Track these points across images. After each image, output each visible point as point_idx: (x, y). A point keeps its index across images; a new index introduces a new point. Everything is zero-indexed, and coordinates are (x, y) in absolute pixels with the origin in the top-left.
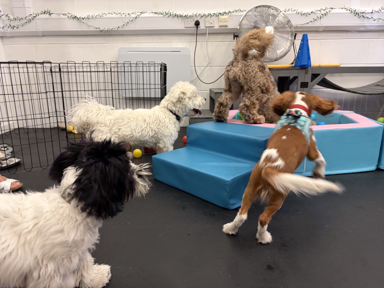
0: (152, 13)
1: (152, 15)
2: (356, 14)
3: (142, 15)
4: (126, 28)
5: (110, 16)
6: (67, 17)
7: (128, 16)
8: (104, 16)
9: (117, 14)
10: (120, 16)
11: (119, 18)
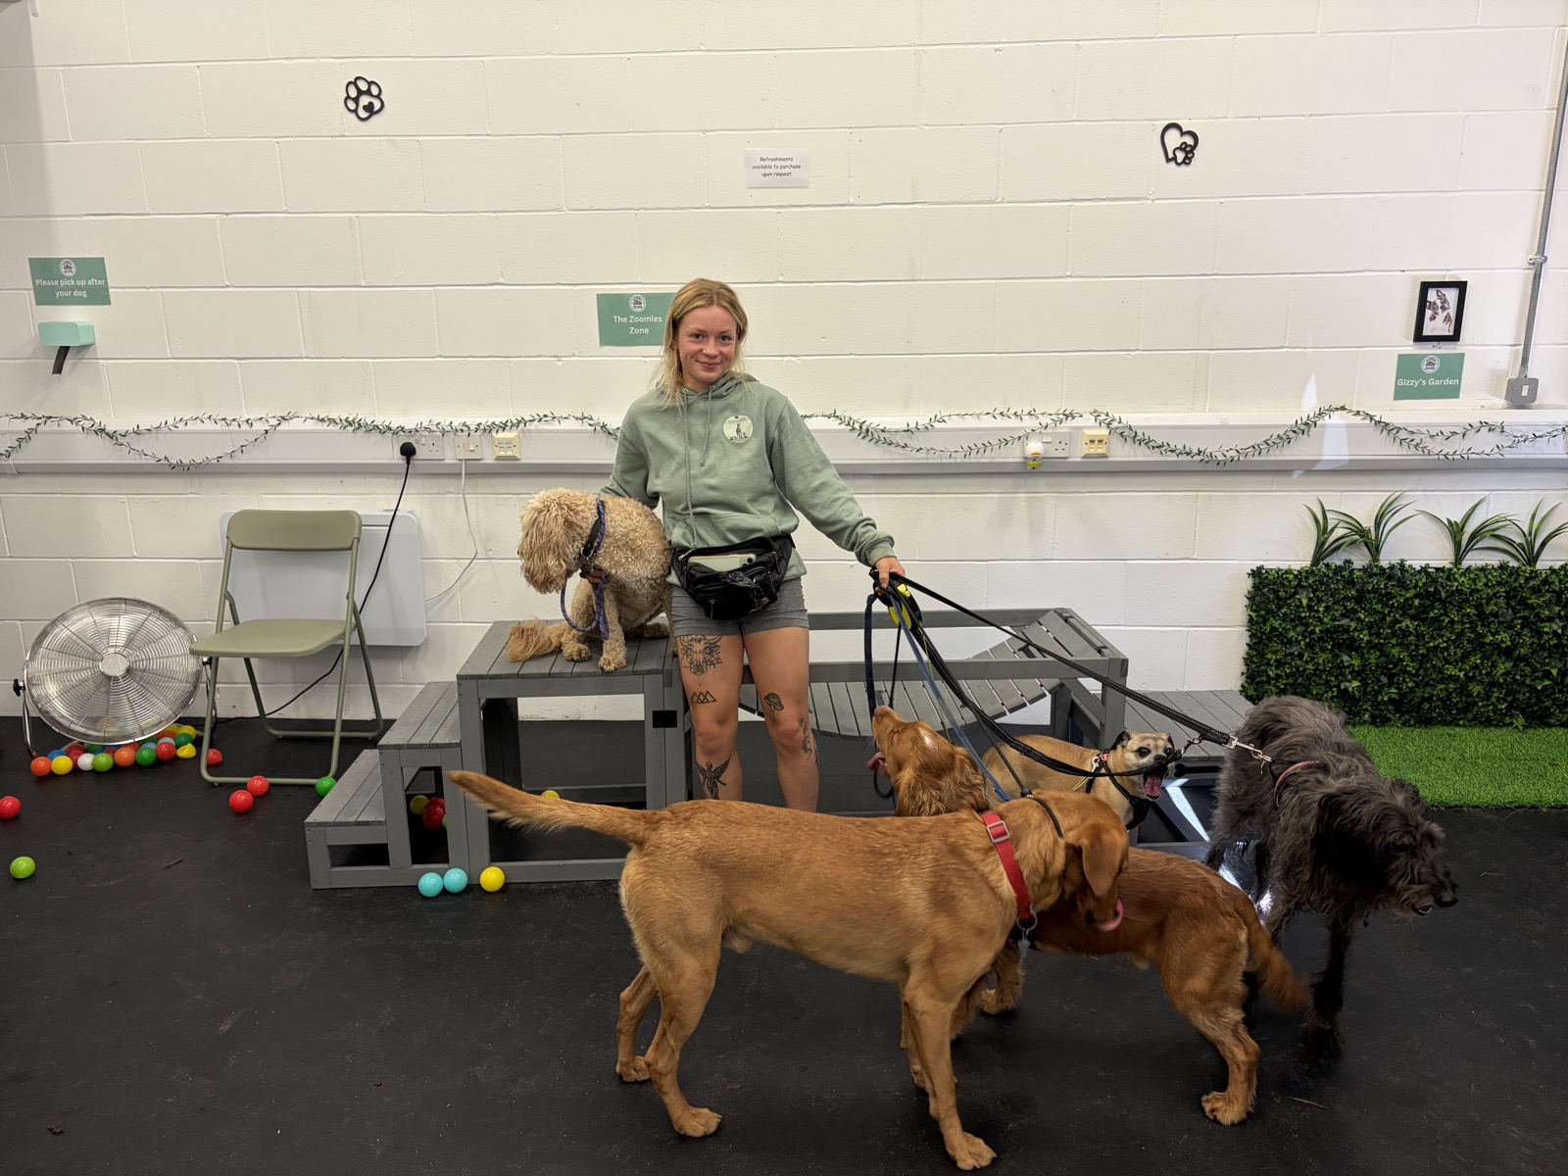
0: (313, 418)
1: (311, 425)
2: (865, 432)
3: (284, 426)
4: (242, 459)
5: (198, 426)
6: (80, 428)
7: (245, 427)
8: (181, 426)
9: (216, 422)
10: (224, 428)
11: (222, 432)
